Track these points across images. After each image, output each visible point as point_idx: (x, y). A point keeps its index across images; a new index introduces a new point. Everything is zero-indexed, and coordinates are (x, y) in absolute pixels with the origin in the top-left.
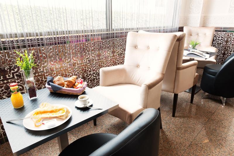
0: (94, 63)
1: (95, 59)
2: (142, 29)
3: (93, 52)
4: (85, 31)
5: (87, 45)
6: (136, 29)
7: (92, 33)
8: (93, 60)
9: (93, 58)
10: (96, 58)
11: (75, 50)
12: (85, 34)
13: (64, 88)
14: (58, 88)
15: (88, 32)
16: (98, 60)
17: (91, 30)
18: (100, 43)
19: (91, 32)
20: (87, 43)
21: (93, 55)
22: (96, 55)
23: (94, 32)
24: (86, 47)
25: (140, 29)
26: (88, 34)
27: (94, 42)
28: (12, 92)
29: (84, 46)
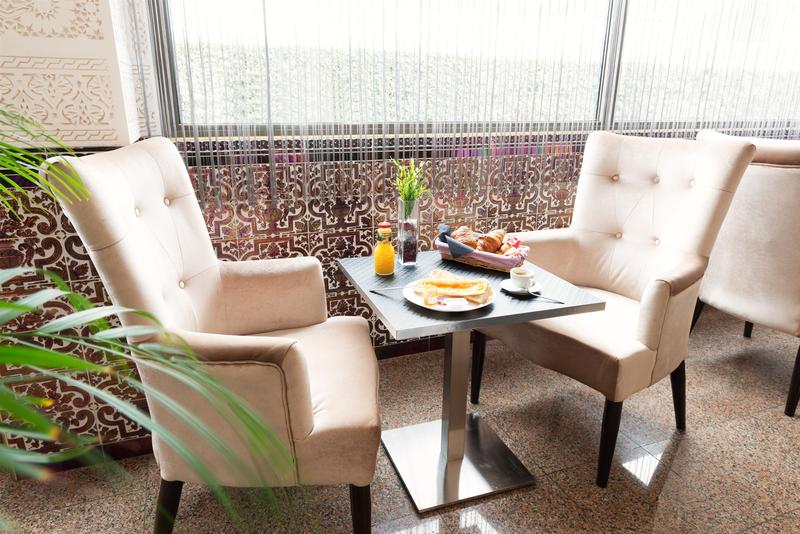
0: (546, 216)
1: (550, 204)
2: (715, 125)
3: (547, 184)
4: (534, 125)
5: (534, 163)
6: (694, 125)
7: (552, 133)
8: (544, 206)
9: (545, 202)
10: (553, 203)
11: (501, 176)
12: (535, 133)
13: (476, 251)
14: (463, 248)
15: (541, 130)
16: (558, 209)
17: (551, 125)
18: (572, 162)
19: (551, 129)
20: (532, 159)
21: (545, 194)
22: (553, 193)
23: (558, 129)
24: (530, 169)
25: (706, 125)
26: (542, 133)
27: (555, 158)
28: (380, 239)
29: (524, 166)
